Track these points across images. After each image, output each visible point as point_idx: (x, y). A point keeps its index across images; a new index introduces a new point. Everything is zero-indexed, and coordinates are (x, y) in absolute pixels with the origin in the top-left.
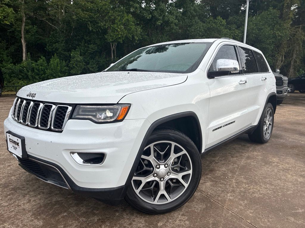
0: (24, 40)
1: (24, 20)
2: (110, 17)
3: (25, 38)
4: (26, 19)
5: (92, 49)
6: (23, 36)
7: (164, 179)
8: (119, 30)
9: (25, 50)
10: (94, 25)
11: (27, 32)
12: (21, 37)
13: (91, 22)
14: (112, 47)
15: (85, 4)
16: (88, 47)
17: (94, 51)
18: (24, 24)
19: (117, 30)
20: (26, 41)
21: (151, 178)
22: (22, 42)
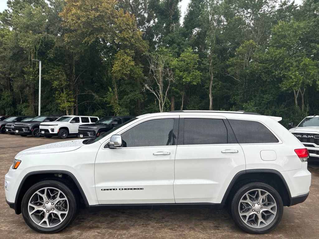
0: (211, 95)
1: (212, 78)
2: (285, 64)
3: (212, 93)
4: (214, 78)
5: (267, 99)
6: (210, 91)
7: (49, 211)
8: (293, 77)
9: (211, 104)
10: (269, 74)
11: (214, 87)
12: (209, 93)
13: (265, 73)
14: (295, 95)
15: (259, 56)
16: (263, 98)
17: (268, 101)
18: (212, 82)
19: (291, 78)
20: (212, 96)
21: (41, 208)
22: (210, 97)
